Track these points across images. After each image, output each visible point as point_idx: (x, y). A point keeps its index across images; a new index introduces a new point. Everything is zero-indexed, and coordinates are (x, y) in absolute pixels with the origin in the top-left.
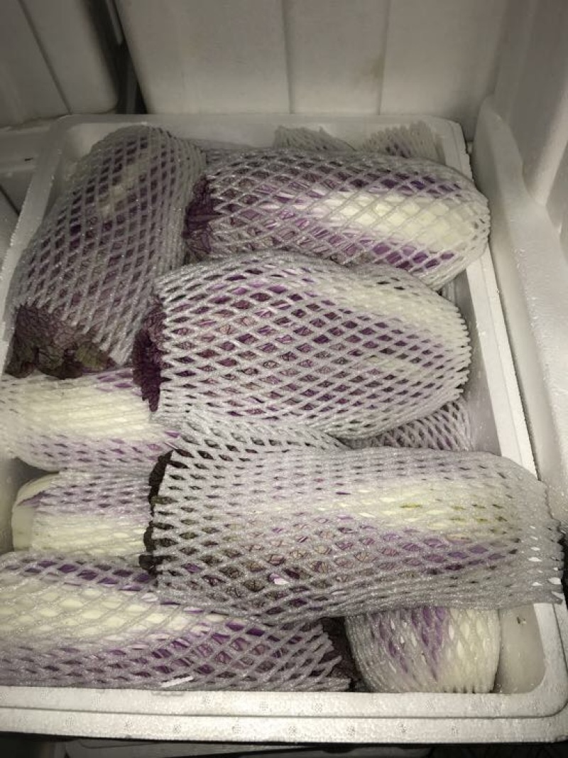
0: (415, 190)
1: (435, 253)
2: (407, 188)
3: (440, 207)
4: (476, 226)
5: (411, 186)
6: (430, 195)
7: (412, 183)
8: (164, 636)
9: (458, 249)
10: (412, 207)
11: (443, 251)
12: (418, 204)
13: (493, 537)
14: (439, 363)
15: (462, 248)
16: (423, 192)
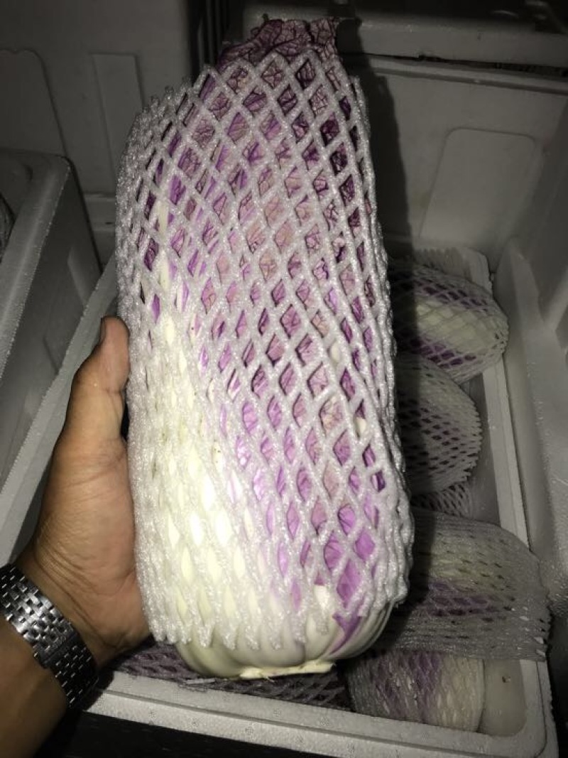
0: (451, 299)
1: (460, 353)
2: (444, 297)
3: (470, 316)
4: (497, 337)
5: (448, 295)
6: (462, 305)
7: (450, 293)
9: (480, 354)
10: (447, 312)
11: (468, 353)
12: (453, 310)
13: (492, 591)
14: (455, 444)
15: (483, 353)
16: (458, 302)
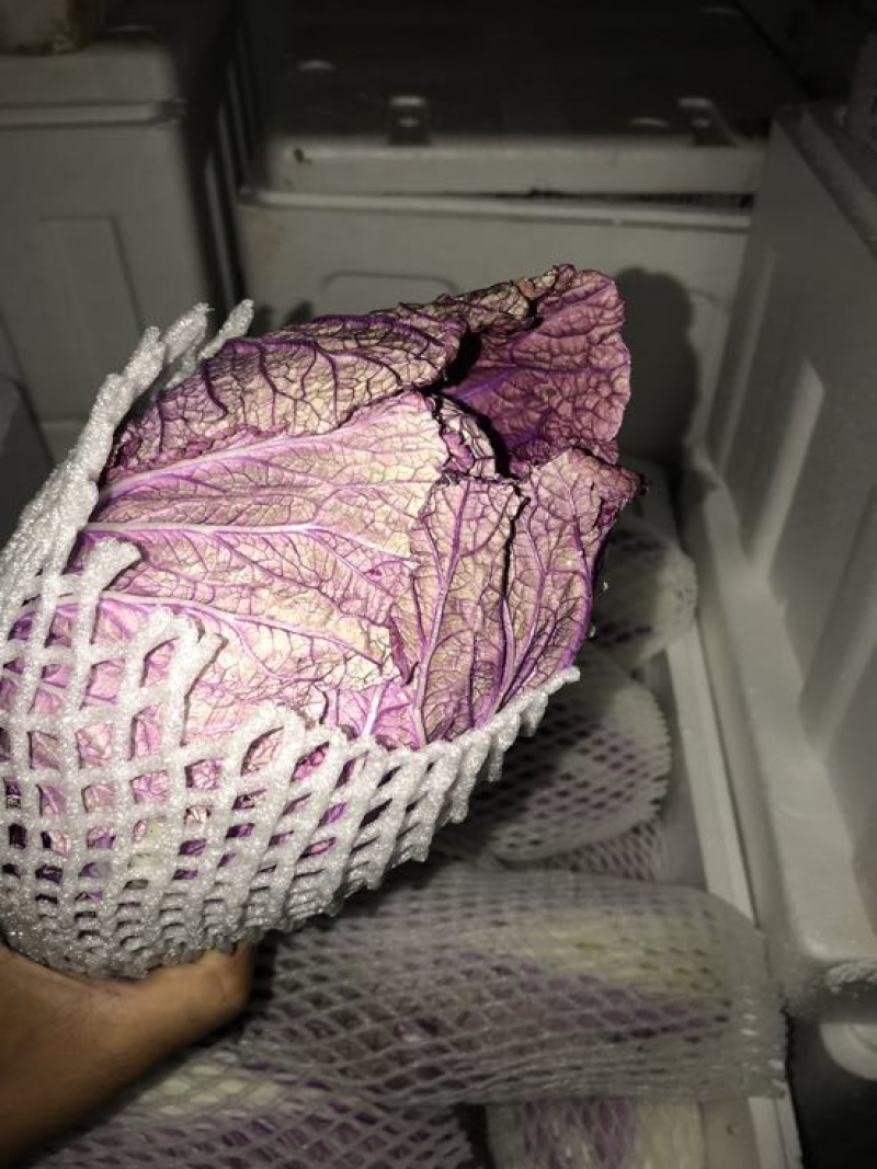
1: (628, 624)
8: (241, 1114)
13: (694, 995)
14: (629, 765)
